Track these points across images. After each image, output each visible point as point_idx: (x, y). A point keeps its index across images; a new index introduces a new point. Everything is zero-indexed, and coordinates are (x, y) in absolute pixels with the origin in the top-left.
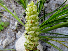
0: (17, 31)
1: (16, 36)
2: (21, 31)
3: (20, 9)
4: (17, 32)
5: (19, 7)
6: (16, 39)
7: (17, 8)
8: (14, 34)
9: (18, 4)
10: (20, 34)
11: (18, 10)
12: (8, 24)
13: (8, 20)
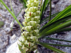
0: (11, 33)
1: (9, 41)
2: (16, 35)
3: (19, 8)
4: (12, 35)
5: (19, 6)
6: (9, 44)
7: (16, 6)
8: (7, 38)
9: (18, 3)
10: (15, 39)
11: (17, 9)
12: (2, 24)
13: (3, 20)
